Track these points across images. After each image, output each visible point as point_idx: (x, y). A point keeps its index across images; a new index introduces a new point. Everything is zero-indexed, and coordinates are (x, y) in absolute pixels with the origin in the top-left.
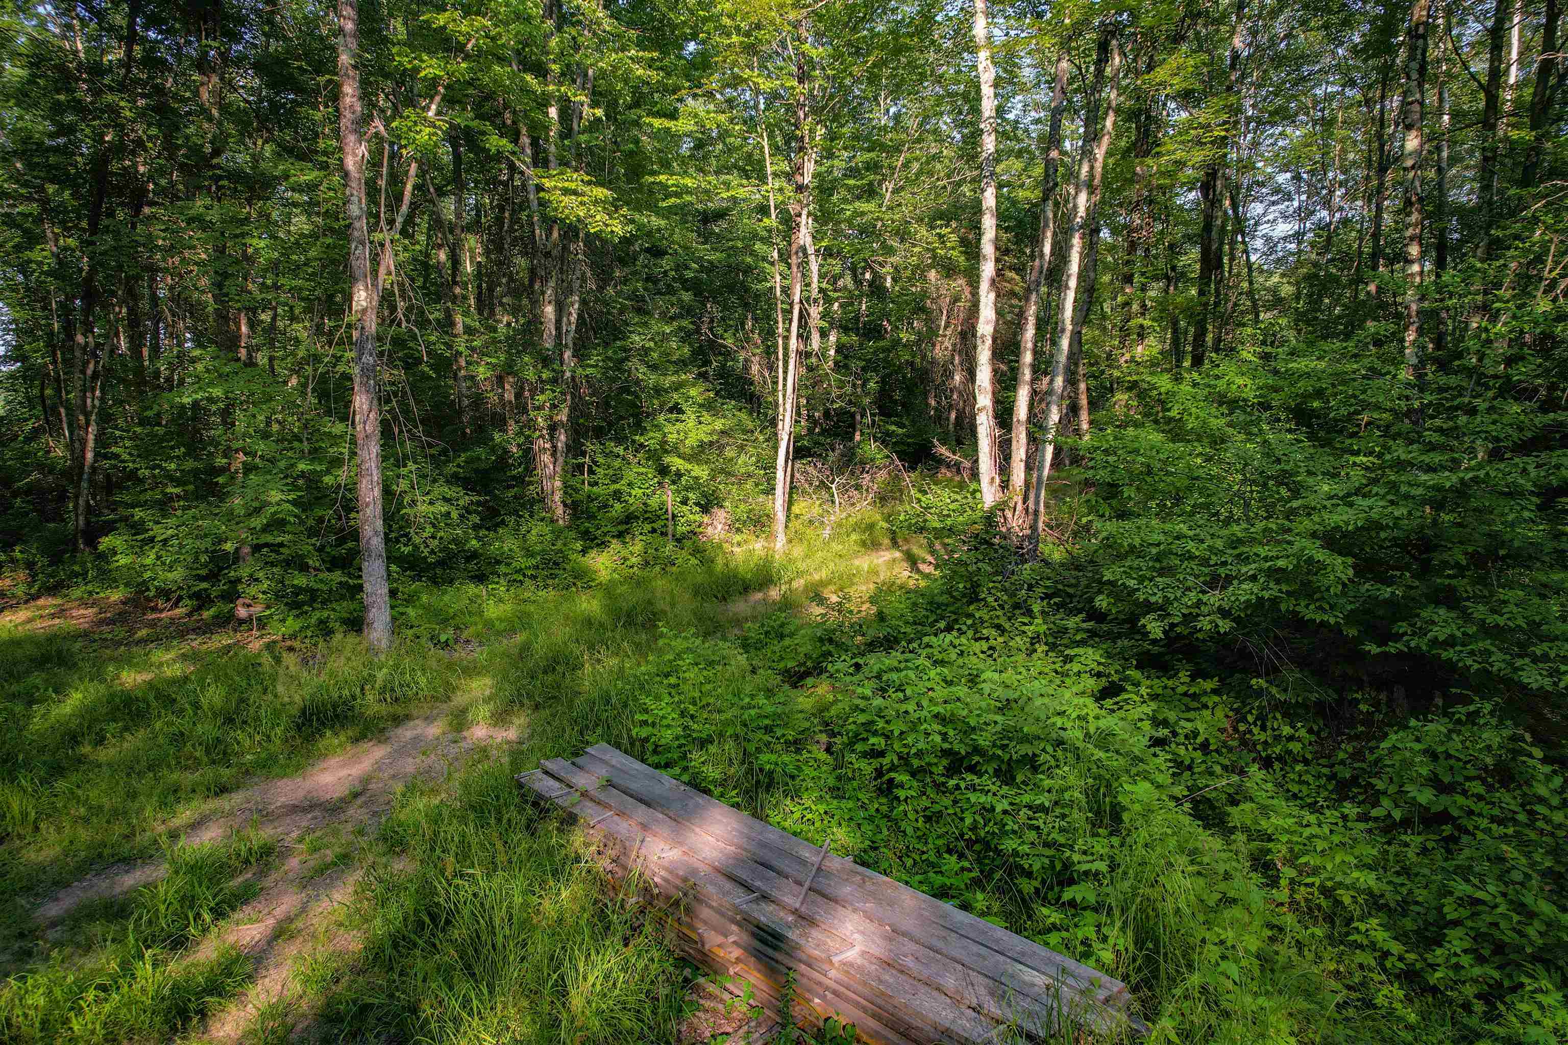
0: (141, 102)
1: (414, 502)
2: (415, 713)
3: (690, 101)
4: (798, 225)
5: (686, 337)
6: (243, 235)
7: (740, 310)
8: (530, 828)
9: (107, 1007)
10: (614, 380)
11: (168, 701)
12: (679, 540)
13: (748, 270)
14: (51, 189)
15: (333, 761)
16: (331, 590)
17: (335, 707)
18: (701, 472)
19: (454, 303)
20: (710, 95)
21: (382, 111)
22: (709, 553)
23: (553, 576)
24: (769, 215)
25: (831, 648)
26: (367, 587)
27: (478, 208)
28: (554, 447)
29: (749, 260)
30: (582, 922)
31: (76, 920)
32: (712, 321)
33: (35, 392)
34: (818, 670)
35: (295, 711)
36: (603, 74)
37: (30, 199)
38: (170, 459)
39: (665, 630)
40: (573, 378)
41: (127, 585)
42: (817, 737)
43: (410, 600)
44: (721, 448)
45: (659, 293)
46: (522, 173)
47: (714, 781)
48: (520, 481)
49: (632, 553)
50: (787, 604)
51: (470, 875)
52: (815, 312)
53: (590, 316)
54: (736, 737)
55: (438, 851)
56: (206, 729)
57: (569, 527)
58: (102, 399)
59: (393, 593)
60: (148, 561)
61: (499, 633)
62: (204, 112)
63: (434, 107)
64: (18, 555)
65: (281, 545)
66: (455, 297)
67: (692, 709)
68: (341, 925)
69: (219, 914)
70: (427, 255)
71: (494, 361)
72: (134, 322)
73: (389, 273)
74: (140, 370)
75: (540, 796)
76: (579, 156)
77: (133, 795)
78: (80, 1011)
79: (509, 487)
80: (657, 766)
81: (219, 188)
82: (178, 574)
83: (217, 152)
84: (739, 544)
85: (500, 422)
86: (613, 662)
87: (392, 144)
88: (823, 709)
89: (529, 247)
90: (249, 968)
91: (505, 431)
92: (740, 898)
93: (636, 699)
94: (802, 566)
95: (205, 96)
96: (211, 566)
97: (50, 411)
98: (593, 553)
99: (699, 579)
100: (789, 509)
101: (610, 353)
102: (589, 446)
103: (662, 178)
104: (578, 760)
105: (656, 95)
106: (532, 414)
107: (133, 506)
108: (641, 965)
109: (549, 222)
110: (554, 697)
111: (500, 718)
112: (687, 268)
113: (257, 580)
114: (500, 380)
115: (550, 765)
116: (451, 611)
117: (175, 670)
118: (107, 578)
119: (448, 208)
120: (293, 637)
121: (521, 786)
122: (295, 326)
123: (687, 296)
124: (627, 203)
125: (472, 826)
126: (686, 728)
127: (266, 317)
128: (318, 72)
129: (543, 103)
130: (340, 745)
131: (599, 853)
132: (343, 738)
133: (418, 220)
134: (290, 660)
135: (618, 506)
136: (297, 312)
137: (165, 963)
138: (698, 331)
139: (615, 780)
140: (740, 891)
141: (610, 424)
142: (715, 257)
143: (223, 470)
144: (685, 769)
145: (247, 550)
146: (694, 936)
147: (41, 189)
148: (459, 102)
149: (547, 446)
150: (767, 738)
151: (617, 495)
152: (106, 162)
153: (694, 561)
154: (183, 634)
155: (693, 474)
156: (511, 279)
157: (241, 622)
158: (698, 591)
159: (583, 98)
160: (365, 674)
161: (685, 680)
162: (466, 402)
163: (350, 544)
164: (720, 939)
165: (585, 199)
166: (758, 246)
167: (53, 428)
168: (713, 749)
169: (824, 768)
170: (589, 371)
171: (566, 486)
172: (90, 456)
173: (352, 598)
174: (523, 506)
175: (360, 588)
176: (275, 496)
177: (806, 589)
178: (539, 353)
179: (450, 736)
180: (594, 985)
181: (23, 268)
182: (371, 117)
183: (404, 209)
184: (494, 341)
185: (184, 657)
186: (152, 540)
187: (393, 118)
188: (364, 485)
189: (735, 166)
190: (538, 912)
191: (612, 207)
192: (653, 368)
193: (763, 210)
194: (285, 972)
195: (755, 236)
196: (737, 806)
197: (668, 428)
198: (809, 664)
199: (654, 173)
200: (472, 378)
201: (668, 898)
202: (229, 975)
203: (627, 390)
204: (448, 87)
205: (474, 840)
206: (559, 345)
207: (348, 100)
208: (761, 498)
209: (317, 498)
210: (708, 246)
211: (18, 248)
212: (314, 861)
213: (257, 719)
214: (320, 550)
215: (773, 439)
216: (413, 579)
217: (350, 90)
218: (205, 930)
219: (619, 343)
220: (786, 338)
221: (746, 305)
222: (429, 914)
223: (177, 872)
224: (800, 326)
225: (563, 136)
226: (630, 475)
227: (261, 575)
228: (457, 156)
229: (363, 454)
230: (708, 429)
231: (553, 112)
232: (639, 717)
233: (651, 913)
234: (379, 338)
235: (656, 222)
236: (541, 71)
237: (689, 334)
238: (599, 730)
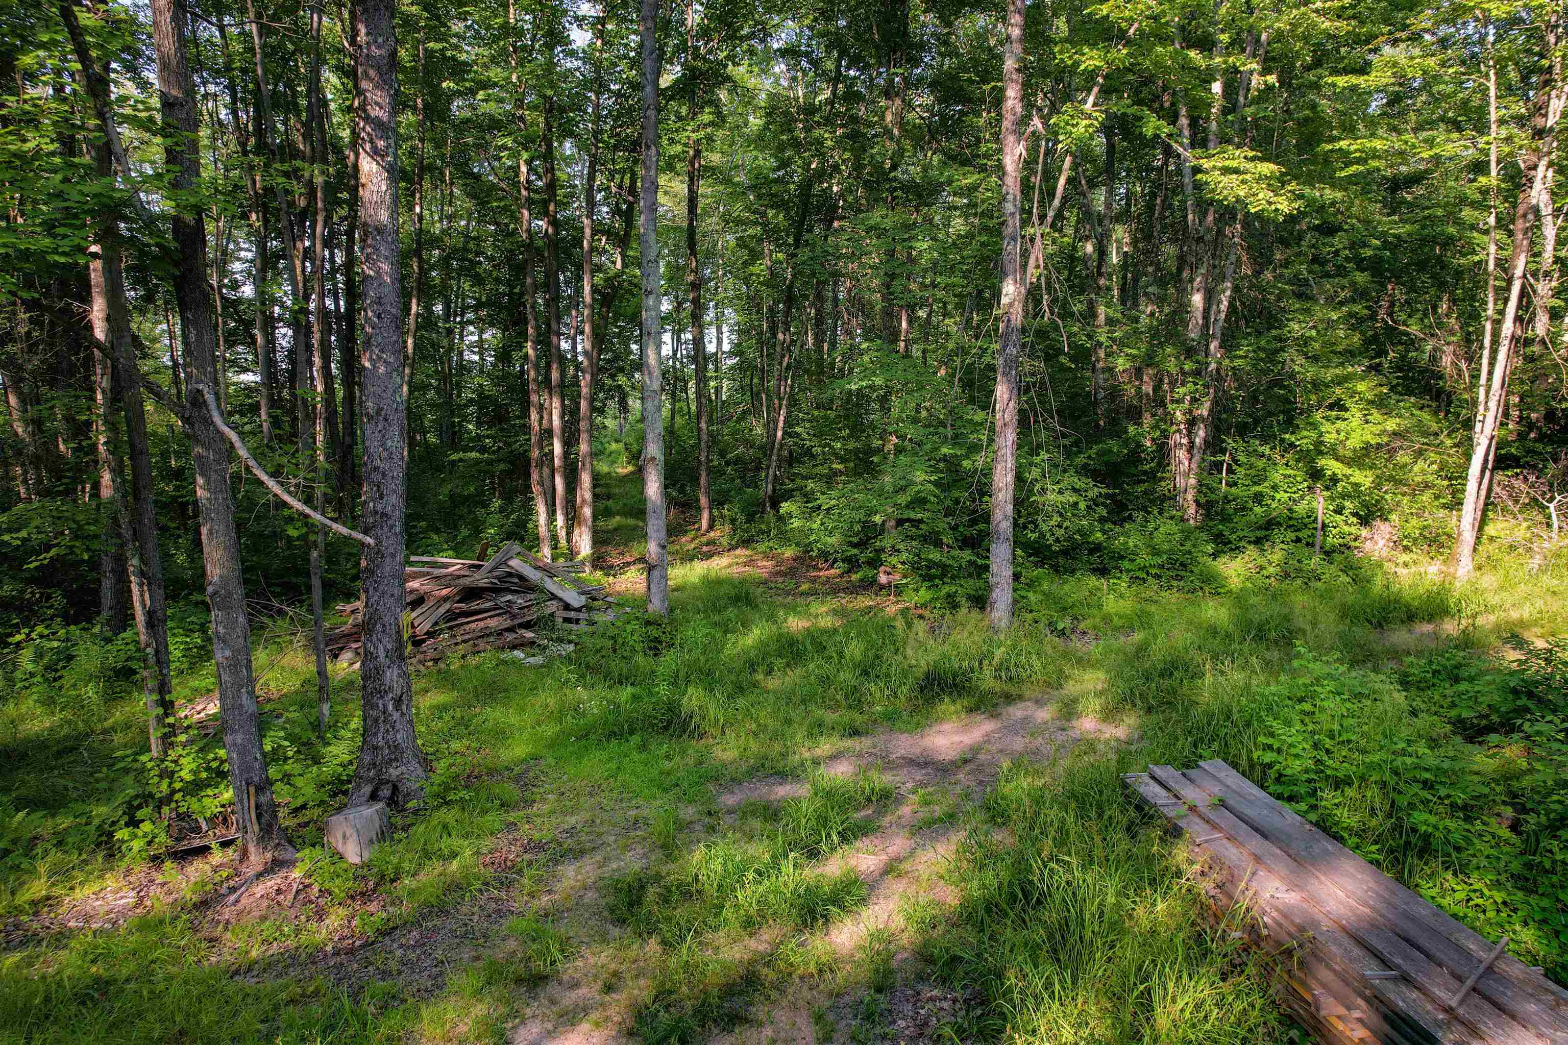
0: (839, 132)
1: (1044, 490)
2: (1027, 694)
3: (1387, 50)
4: (1531, 180)
5: (1356, 323)
6: (910, 239)
7: (1432, 291)
8: (1131, 830)
9: (761, 889)
10: (1264, 372)
11: (821, 648)
12: (1328, 553)
13: (1448, 242)
14: (771, 213)
15: (947, 727)
16: (960, 567)
17: (955, 676)
18: (1364, 478)
19: (1097, 294)
20: (1416, 38)
21: (1040, 110)
22: (1365, 572)
23: (1179, 578)
24: (1487, 173)
25: (1530, 704)
26: (994, 568)
27: (1128, 196)
28: (1192, 443)
29: (1451, 230)
30: (1178, 941)
31: (745, 813)
32: (1392, 305)
33: (747, 381)
34: (1508, 727)
35: (920, 673)
36: (1279, 36)
37: (756, 223)
38: (837, 439)
39: (1302, 650)
40: (1218, 370)
41: (797, 544)
42: (1497, 809)
43: (1031, 585)
44: (1392, 452)
45: (1327, 275)
46: (1179, 156)
47: (1349, 829)
48: (1152, 477)
49: (1270, 563)
50: (1467, 642)
51: (1065, 862)
52: (1543, 288)
53: (1243, 303)
54: (1383, 785)
55: (1037, 831)
56: (846, 676)
57: (1200, 529)
58: (792, 387)
59: (1016, 577)
60: (815, 526)
61: (1116, 629)
62: (888, 132)
63: (1091, 100)
64: (726, 512)
65: (921, 521)
66: (1099, 288)
67: (1328, 743)
68: (942, 877)
69: (844, 838)
70: (1074, 248)
71: (1134, 352)
72: (819, 322)
73: (1038, 267)
74: (820, 362)
75: (1145, 801)
76: (1243, 131)
77: (788, 722)
78: (743, 886)
79: (1139, 482)
80: (1279, 797)
81: (894, 198)
82: (833, 540)
83: (894, 167)
84: (1406, 565)
85: (1134, 414)
86: (1238, 677)
87: (1048, 141)
88: (1508, 776)
89: (1180, 233)
90: (864, 892)
91: (1140, 424)
92: (1372, 971)
93: (1261, 720)
94: (1494, 600)
95: (889, 118)
96: (862, 535)
97: (755, 396)
98: (1224, 559)
99: (1350, 599)
100: (1480, 529)
101: (1263, 343)
102: (1230, 443)
103: (1343, 144)
104: (1188, 772)
105: (1343, 50)
106: (1170, 407)
107: (807, 478)
108: (1239, 1006)
109: (1203, 205)
110: (1170, 703)
111: (1109, 714)
112: (1365, 245)
113: (898, 551)
114: (1139, 373)
115: (1159, 771)
116: (1070, 600)
117: (826, 622)
118: (784, 537)
119: (1099, 199)
120: (924, 606)
121: (1125, 786)
122: (947, 321)
123: (1361, 278)
124: (1296, 177)
125: (1072, 814)
126: (1319, 762)
127: (922, 313)
128: (985, 81)
129: (1206, 78)
130: (956, 712)
131: (1203, 873)
132: (959, 707)
133: (1067, 214)
134: (920, 627)
135: (1258, 509)
136: (949, 307)
137: (802, 867)
138: (1373, 317)
139: (1231, 802)
140: (1374, 963)
141: (1257, 421)
142: (1403, 230)
143: (879, 450)
144: (1313, 807)
145: (891, 523)
146: (1309, 998)
147: (764, 215)
148: (1116, 90)
149: (1184, 441)
150: (1426, 794)
151: (1258, 498)
152: (810, 186)
153: (1343, 578)
154: (835, 591)
155: (1352, 479)
156: (1158, 268)
157: (882, 587)
158: (1346, 613)
159: (1255, 66)
160: (985, 648)
161: (1322, 710)
162: (1102, 394)
163: (982, 526)
164: (1342, 1011)
165: (1248, 177)
166: (1466, 213)
167: (758, 413)
168: (1350, 792)
169: (1507, 849)
170: (1238, 362)
171: (1200, 484)
172: (780, 434)
173: (979, 577)
174: (1152, 502)
175: (986, 568)
176: (919, 476)
177: (1497, 628)
178: (1183, 343)
179: (1058, 723)
180: (1182, 1010)
181: (747, 281)
182: (1029, 117)
183: (1056, 202)
184: (1136, 331)
185: (835, 612)
186: (819, 507)
187: (1050, 116)
188: (999, 470)
189: (1442, 119)
190: (1131, 917)
191: (1278, 183)
192: (1315, 359)
193: (1480, 167)
194: (893, 904)
195: (1463, 200)
196: (1377, 863)
197: (1326, 427)
198: (1495, 718)
199: (1332, 139)
200: (1111, 370)
201: (1279, 944)
202: (848, 893)
203: (1278, 383)
204: (1106, 77)
205: (1072, 829)
206: (1206, 336)
207: (1010, 103)
208: (1442, 513)
209: (955, 481)
210: (1396, 218)
211: (745, 264)
212: (924, 813)
213: (888, 675)
214: (954, 528)
215: (1467, 447)
216: (1036, 565)
217: (1012, 93)
218: (833, 849)
219: (1274, 332)
220: (1497, 323)
221: (1442, 285)
222: (1022, 890)
223: (816, 794)
224: (1519, 307)
225: (1225, 111)
226: (1276, 476)
227: (901, 546)
228: (1111, 147)
229: (1000, 441)
230: (1377, 429)
231: (1217, 87)
232: (1262, 739)
233: (1257, 955)
234: (1023, 330)
235: (1330, 194)
236: (1206, 44)
237: (1361, 320)
238: (1215, 746)
